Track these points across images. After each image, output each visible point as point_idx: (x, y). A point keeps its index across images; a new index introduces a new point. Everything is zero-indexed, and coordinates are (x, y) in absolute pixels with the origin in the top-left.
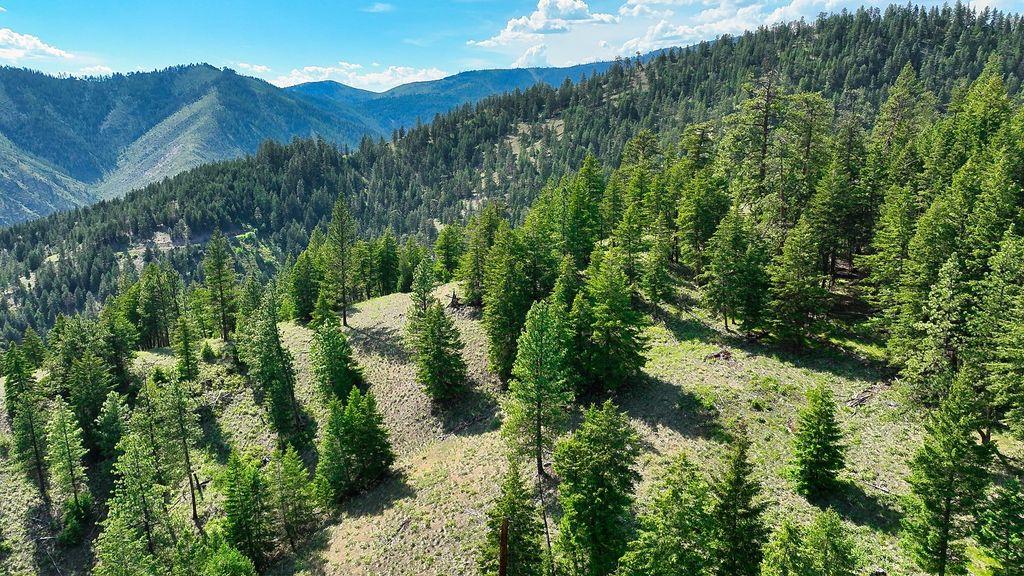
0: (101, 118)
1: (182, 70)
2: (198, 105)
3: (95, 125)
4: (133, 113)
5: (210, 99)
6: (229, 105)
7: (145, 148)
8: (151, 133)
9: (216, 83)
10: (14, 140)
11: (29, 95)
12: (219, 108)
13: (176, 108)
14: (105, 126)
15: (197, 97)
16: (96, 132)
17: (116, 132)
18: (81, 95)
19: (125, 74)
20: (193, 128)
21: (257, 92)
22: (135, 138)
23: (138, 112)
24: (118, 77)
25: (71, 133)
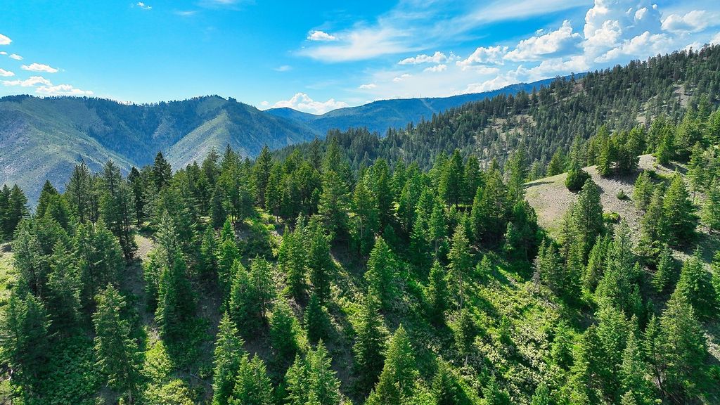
0: (154, 129)
1: (202, 99)
2: (215, 121)
3: (150, 135)
4: (173, 127)
5: (222, 117)
6: (235, 121)
7: (183, 148)
8: (185, 139)
9: (224, 107)
10: (103, 144)
11: (110, 115)
12: (229, 123)
13: (200, 123)
14: (156, 134)
15: (213, 116)
16: (151, 139)
17: (163, 138)
18: (141, 115)
19: (166, 102)
20: (214, 135)
21: (251, 113)
22: (175, 142)
23: (176, 126)
24: (162, 104)
25: (137, 139)
